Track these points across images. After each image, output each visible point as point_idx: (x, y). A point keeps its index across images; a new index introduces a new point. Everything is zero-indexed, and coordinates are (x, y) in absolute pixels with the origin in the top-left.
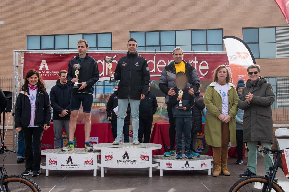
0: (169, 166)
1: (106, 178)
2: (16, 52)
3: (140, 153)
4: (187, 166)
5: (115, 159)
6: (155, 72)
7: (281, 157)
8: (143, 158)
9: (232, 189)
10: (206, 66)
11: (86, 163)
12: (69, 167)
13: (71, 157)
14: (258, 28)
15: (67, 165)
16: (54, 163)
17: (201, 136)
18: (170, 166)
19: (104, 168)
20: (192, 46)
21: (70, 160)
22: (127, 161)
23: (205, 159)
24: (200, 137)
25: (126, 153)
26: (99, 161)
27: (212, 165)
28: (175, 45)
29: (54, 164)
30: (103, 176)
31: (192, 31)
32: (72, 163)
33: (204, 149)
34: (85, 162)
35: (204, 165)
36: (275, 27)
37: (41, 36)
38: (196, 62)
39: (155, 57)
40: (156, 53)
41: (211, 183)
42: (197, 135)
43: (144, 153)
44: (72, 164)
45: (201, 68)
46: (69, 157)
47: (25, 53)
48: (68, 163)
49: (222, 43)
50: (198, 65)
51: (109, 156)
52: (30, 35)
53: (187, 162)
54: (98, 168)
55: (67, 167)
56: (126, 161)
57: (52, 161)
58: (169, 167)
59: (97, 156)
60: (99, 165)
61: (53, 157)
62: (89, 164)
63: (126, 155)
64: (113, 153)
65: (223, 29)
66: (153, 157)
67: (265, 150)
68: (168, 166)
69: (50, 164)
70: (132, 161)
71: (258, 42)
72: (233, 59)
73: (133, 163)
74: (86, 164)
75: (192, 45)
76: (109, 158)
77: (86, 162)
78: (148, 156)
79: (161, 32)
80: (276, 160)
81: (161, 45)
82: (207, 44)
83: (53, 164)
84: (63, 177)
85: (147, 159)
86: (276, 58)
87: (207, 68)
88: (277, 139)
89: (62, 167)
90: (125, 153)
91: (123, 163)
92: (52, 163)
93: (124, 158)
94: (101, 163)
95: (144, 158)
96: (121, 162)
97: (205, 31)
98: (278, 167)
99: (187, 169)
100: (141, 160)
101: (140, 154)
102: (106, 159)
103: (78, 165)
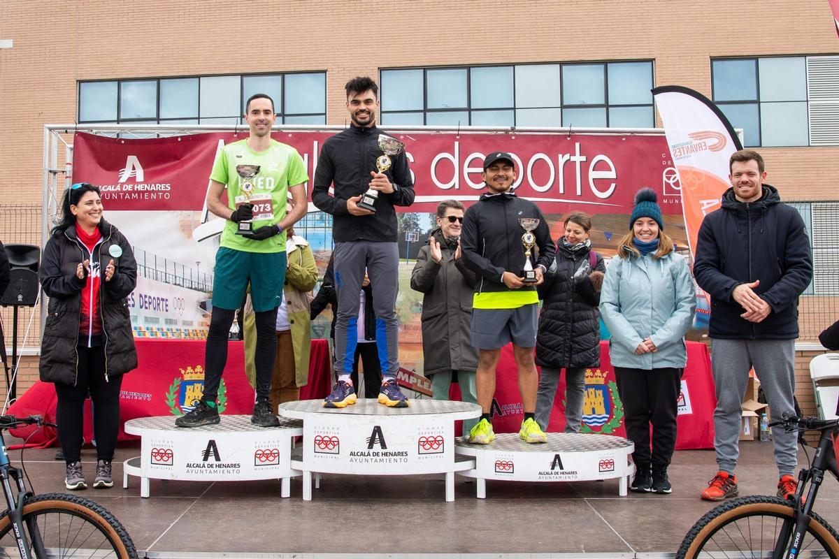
0: (504, 467)
1: (318, 504)
2: (51, 129)
3: (419, 429)
4: (557, 468)
5: (345, 448)
6: (457, 187)
7: (833, 439)
8: (427, 446)
9: (692, 536)
10: (611, 170)
11: (259, 458)
12: (211, 472)
13: (214, 441)
14: (756, 58)
15: (204, 466)
16: (165, 458)
17: (596, 377)
18: (507, 468)
19: (313, 474)
20: (563, 110)
21: (212, 450)
22: (380, 454)
23: (610, 448)
24: (593, 381)
25: (377, 430)
26: (297, 455)
27: (629, 464)
28: (513, 107)
29: (165, 463)
30: (310, 499)
31: (564, 67)
32: (218, 459)
33: (608, 416)
34: (256, 456)
35: (607, 464)
36: (805, 55)
37: (119, 81)
38: (578, 159)
39: (457, 144)
40: (460, 132)
41: (628, 518)
42: (586, 374)
43: (430, 431)
44: (218, 463)
45: (593, 175)
46: (210, 441)
47: (76, 132)
48: (206, 459)
49: (651, 103)
50: (585, 166)
51: (326, 439)
52: (89, 78)
53: (557, 457)
54: (294, 475)
55: (204, 472)
56: (377, 454)
57: (158, 453)
58: (504, 470)
59: (292, 438)
60: (297, 465)
61: (164, 442)
62: (267, 462)
63: (377, 436)
64: (338, 429)
65: (654, 59)
66: (457, 442)
67: (787, 421)
68: (501, 467)
69: (154, 461)
70: (395, 454)
71: (755, 99)
72: (683, 155)
73: (399, 461)
74: (258, 462)
75: (563, 107)
76: (326, 445)
77: (258, 456)
78: (443, 440)
79: (472, 69)
80: (820, 449)
81: (472, 108)
82: (607, 106)
83: (162, 462)
84: (192, 501)
85: (440, 449)
86: (809, 146)
87: (612, 175)
88: (817, 387)
89: (188, 471)
90: (374, 430)
91: (370, 460)
92: (158, 458)
93: (371, 446)
94: (302, 461)
95: (430, 444)
96: (364, 458)
97: (602, 67)
98: (826, 470)
99: (556, 478)
100: (422, 450)
101: (419, 433)
102: (318, 449)
103: (234, 466)
